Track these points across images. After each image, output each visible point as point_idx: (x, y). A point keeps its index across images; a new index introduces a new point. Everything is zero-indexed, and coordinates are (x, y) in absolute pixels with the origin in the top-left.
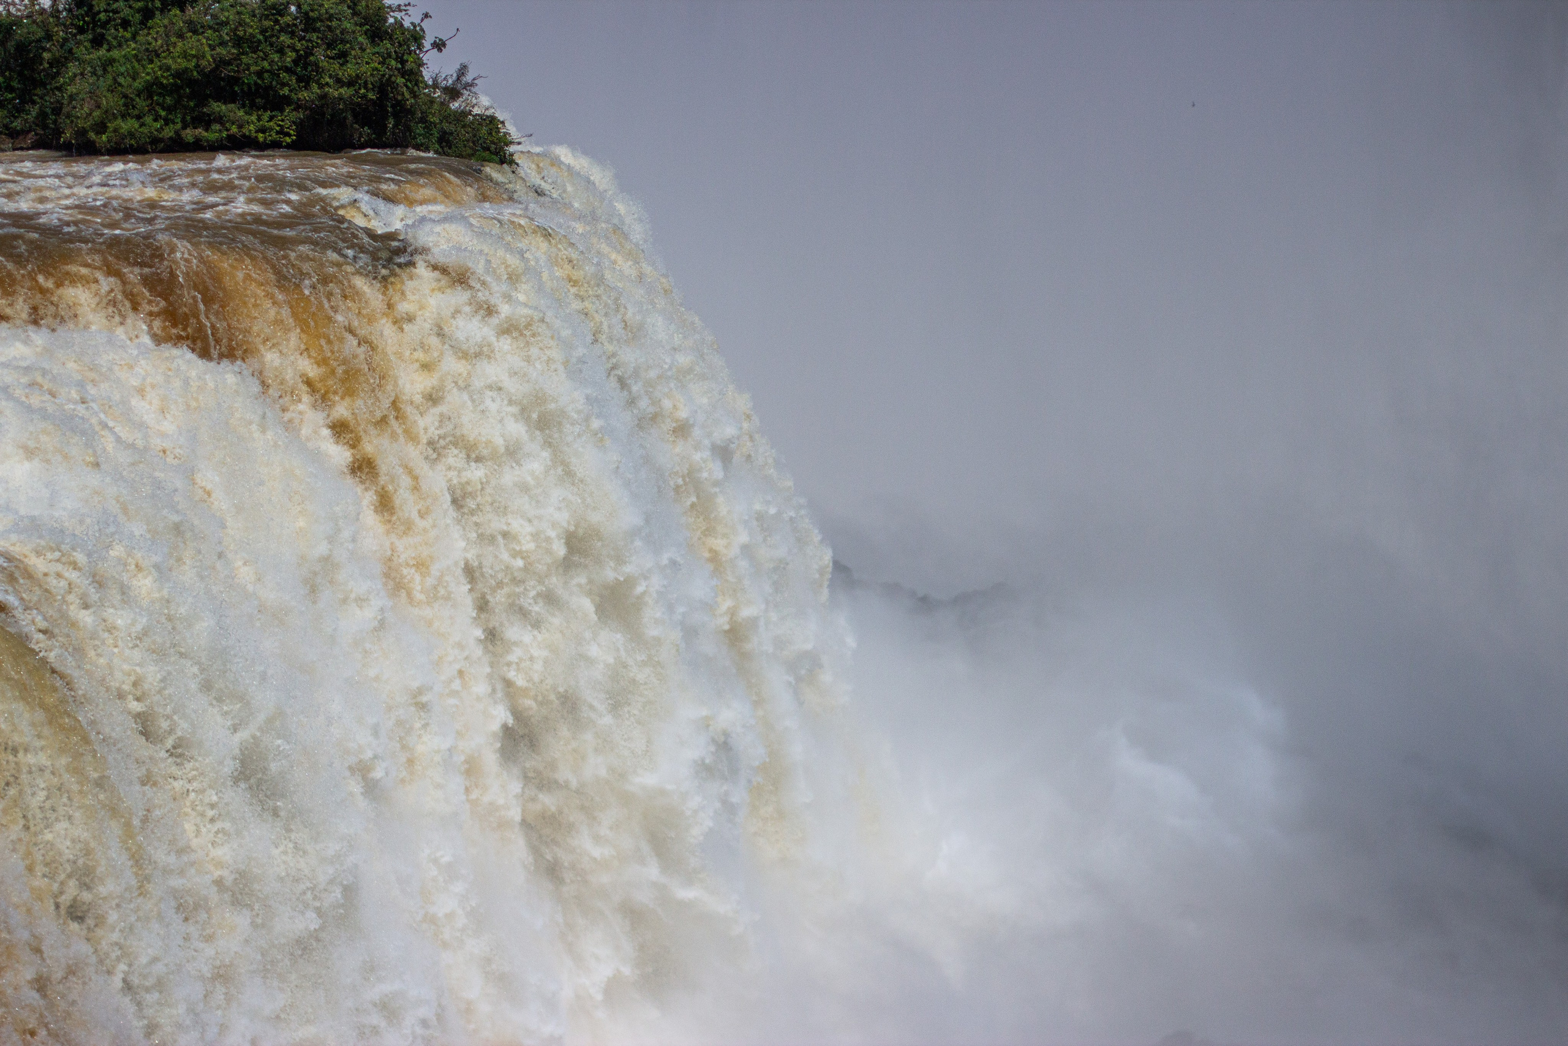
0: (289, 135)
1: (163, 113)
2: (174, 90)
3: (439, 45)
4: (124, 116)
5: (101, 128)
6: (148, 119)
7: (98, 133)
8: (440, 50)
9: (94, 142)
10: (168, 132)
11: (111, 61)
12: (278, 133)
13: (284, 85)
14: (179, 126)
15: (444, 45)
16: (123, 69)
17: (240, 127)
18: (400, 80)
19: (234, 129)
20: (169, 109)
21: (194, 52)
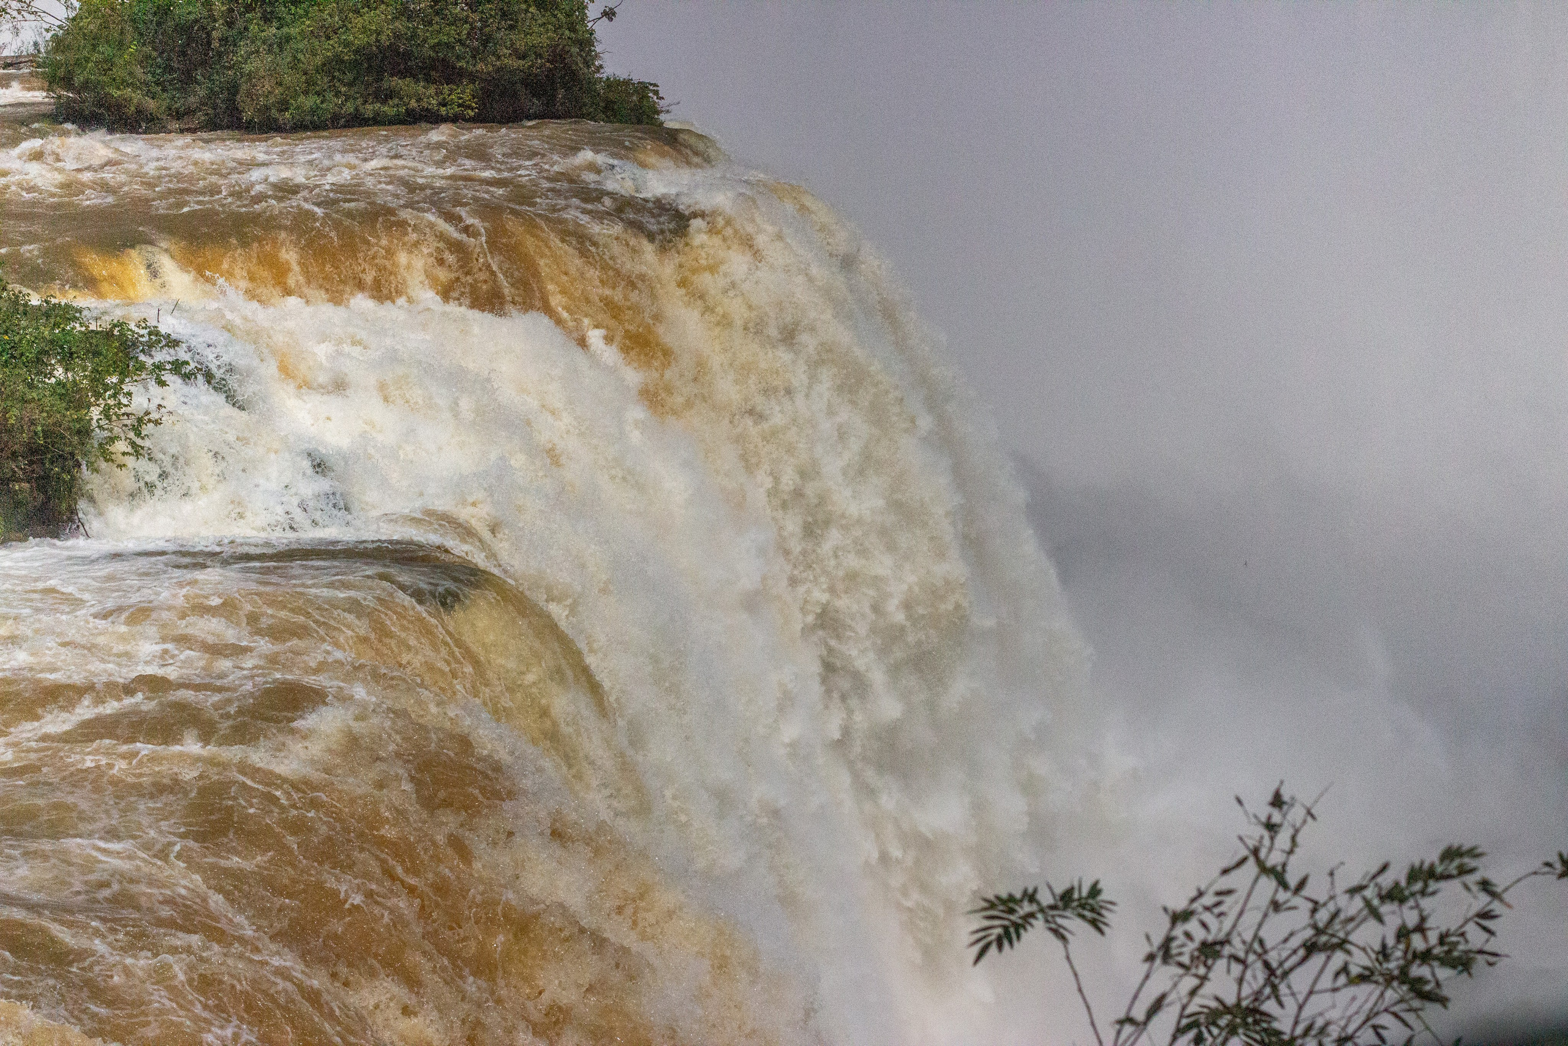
0: (469, 107)
1: (343, 89)
2: (356, 64)
3: (609, 14)
4: (306, 93)
5: (284, 106)
6: (329, 95)
7: (280, 111)
8: (611, 20)
9: (276, 120)
10: (350, 108)
11: (288, 39)
12: (459, 106)
13: (459, 58)
14: (359, 101)
15: (614, 14)
16: (301, 46)
17: (419, 100)
18: (575, 50)
19: (413, 104)
20: (351, 85)
21: (374, 28)
